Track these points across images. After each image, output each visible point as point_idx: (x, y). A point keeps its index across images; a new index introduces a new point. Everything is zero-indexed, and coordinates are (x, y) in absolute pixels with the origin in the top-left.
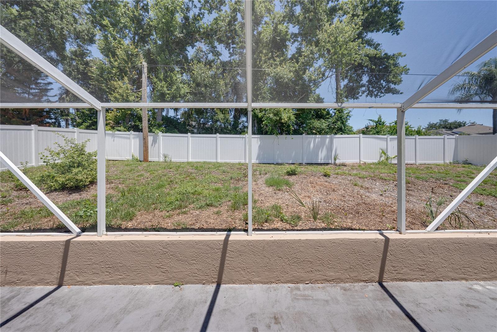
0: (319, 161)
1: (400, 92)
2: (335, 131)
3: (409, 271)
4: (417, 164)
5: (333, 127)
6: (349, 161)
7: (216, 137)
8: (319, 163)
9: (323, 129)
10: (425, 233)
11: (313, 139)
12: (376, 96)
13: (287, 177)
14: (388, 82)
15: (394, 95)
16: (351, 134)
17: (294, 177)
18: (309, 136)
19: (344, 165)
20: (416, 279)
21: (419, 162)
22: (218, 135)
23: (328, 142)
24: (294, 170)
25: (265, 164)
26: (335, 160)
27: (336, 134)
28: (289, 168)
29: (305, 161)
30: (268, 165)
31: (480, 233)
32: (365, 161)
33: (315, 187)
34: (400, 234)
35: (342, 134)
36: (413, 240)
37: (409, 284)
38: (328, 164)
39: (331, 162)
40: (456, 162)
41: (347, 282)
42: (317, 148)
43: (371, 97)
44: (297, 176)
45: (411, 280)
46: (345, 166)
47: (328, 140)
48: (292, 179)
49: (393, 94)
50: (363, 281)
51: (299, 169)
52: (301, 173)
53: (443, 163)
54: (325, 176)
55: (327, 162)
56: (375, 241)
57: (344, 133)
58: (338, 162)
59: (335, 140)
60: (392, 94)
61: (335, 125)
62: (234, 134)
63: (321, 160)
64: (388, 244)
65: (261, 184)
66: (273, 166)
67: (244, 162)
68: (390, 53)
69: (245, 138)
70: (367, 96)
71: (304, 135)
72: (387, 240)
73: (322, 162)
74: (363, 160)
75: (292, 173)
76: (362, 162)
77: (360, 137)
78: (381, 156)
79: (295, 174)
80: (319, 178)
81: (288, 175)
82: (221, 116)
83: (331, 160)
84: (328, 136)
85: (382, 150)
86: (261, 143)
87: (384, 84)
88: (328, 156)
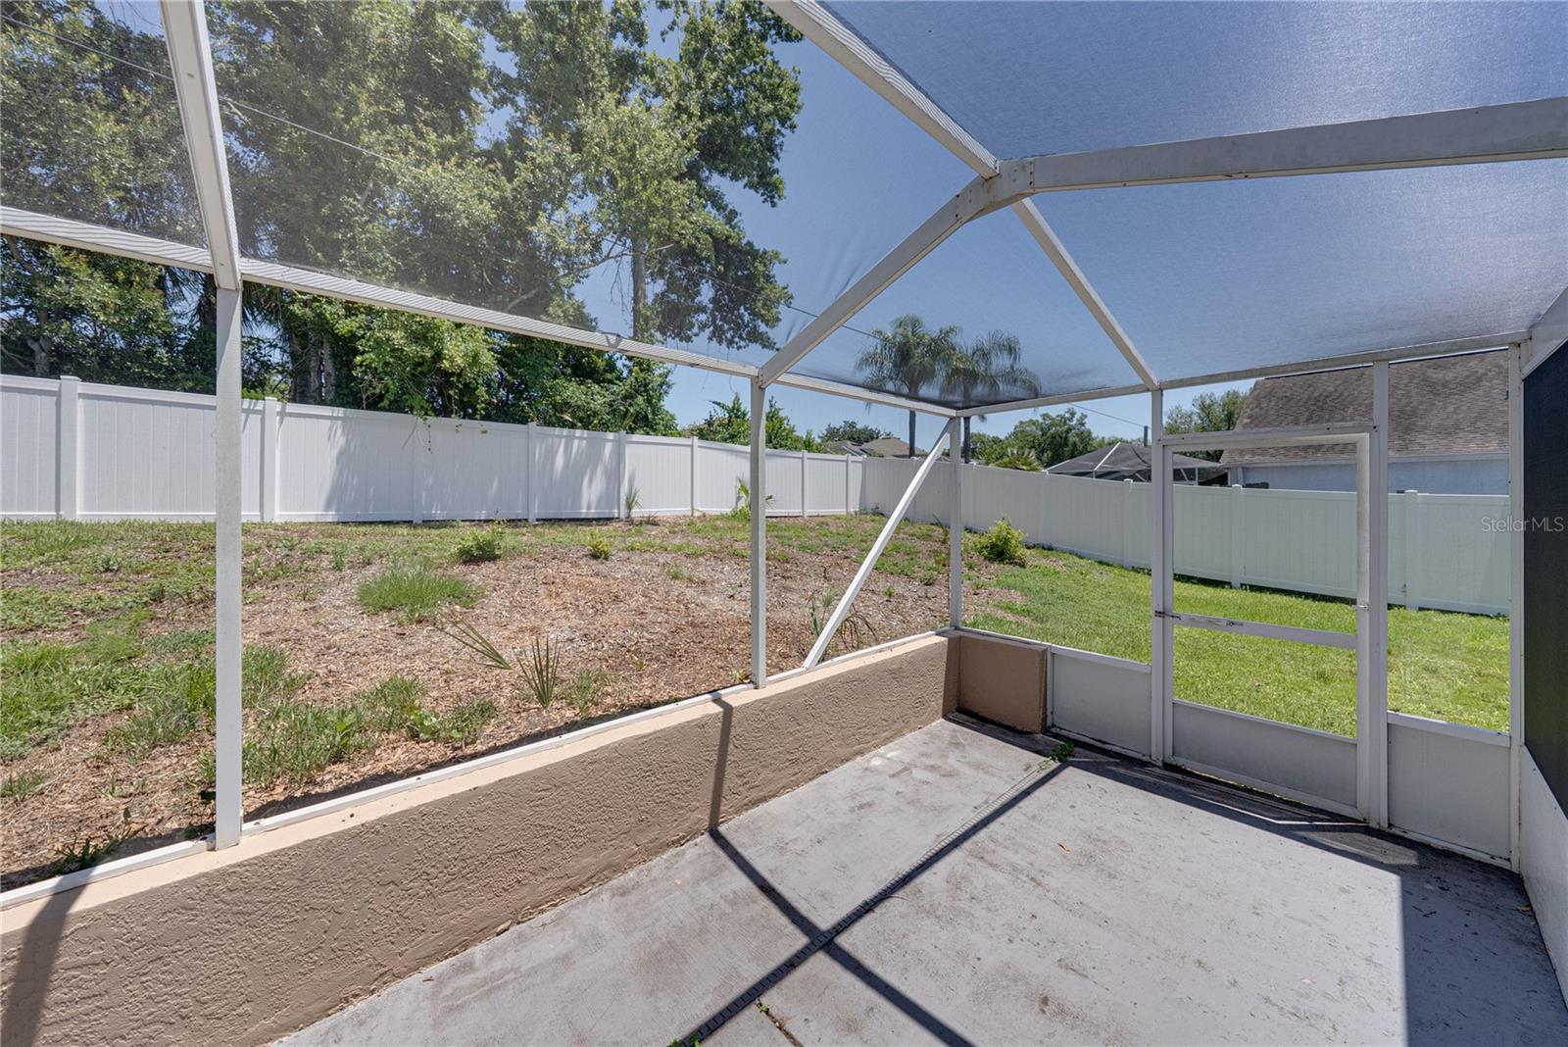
0: (583, 512)
1: (776, 346)
2: (628, 422)
3: (771, 775)
4: (805, 516)
5: (622, 408)
6: (665, 511)
7: (57, 394)
8: (583, 516)
9: (595, 414)
10: (801, 674)
11: (563, 441)
12: (730, 343)
13: (459, 569)
14: (754, 314)
15: (765, 350)
16: (672, 435)
17: (487, 568)
18: (549, 430)
19: (652, 522)
20: (784, 787)
21: (809, 511)
22: (71, 384)
23: (611, 457)
24: (490, 544)
25: (371, 523)
26: (629, 506)
27: (632, 431)
28: (469, 536)
29: (536, 512)
30: (380, 528)
31: (881, 651)
32: (704, 509)
33: (558, 595)
34: (756, 688)
35: (648, 434)
36: (779, 696)
37: (773, 805)
38: (609, 520)
39: (619, 513)
40: (863, 512)
41: (631, 866)
42: (578, 469)
43: (720, 343)
44: (500, 563)
45: (774, 796)
46: (655, 524)
47: (609, 447)
48: (478, 576)
49: (764, 346)
50: (673, 843)
51: (509, 539)
52: (515, 552)
53: (845, 513)
54: (595, 556)
55: (605, 513)
56: (701, 724)
57: (655, 430)
58: (636, 513)
59: (629, 450)
60: (760, 347)
61: (631, 405)
62: (192, 390)
63: (589, 508)
64: (730, 721)
65: (338, 607)
66: (404, 530)
67: (257, 520)
68: (759, 246)
69: (262, 413)
70: (710, 339)
71: (533, 425)
72: (728, 709)
73: (593, 513)
74: (701, 508)
75: (481, 555)
76: (696, 514)
77: (692, 446)
78: (739, 498)
79: (493, 558)
80: (575, 564)
81: (465, 563)
82: (96, 291)
83: (619, 510)
84: (611, 436)
85: (740, 481)
86: (348, 443)
87: (746, 318)
88: (610, 496)
